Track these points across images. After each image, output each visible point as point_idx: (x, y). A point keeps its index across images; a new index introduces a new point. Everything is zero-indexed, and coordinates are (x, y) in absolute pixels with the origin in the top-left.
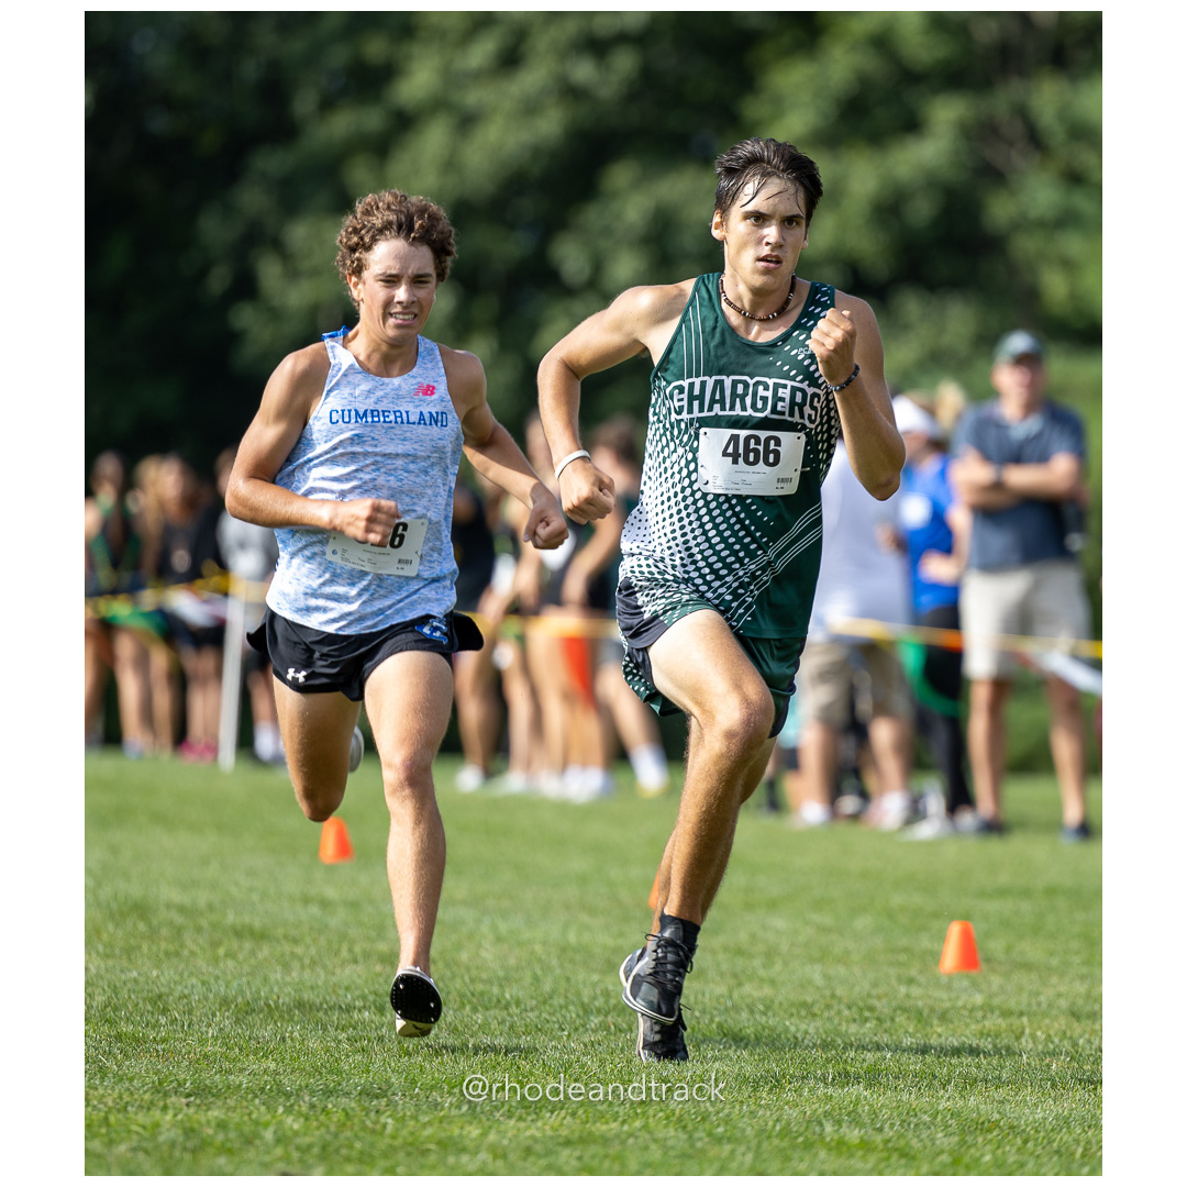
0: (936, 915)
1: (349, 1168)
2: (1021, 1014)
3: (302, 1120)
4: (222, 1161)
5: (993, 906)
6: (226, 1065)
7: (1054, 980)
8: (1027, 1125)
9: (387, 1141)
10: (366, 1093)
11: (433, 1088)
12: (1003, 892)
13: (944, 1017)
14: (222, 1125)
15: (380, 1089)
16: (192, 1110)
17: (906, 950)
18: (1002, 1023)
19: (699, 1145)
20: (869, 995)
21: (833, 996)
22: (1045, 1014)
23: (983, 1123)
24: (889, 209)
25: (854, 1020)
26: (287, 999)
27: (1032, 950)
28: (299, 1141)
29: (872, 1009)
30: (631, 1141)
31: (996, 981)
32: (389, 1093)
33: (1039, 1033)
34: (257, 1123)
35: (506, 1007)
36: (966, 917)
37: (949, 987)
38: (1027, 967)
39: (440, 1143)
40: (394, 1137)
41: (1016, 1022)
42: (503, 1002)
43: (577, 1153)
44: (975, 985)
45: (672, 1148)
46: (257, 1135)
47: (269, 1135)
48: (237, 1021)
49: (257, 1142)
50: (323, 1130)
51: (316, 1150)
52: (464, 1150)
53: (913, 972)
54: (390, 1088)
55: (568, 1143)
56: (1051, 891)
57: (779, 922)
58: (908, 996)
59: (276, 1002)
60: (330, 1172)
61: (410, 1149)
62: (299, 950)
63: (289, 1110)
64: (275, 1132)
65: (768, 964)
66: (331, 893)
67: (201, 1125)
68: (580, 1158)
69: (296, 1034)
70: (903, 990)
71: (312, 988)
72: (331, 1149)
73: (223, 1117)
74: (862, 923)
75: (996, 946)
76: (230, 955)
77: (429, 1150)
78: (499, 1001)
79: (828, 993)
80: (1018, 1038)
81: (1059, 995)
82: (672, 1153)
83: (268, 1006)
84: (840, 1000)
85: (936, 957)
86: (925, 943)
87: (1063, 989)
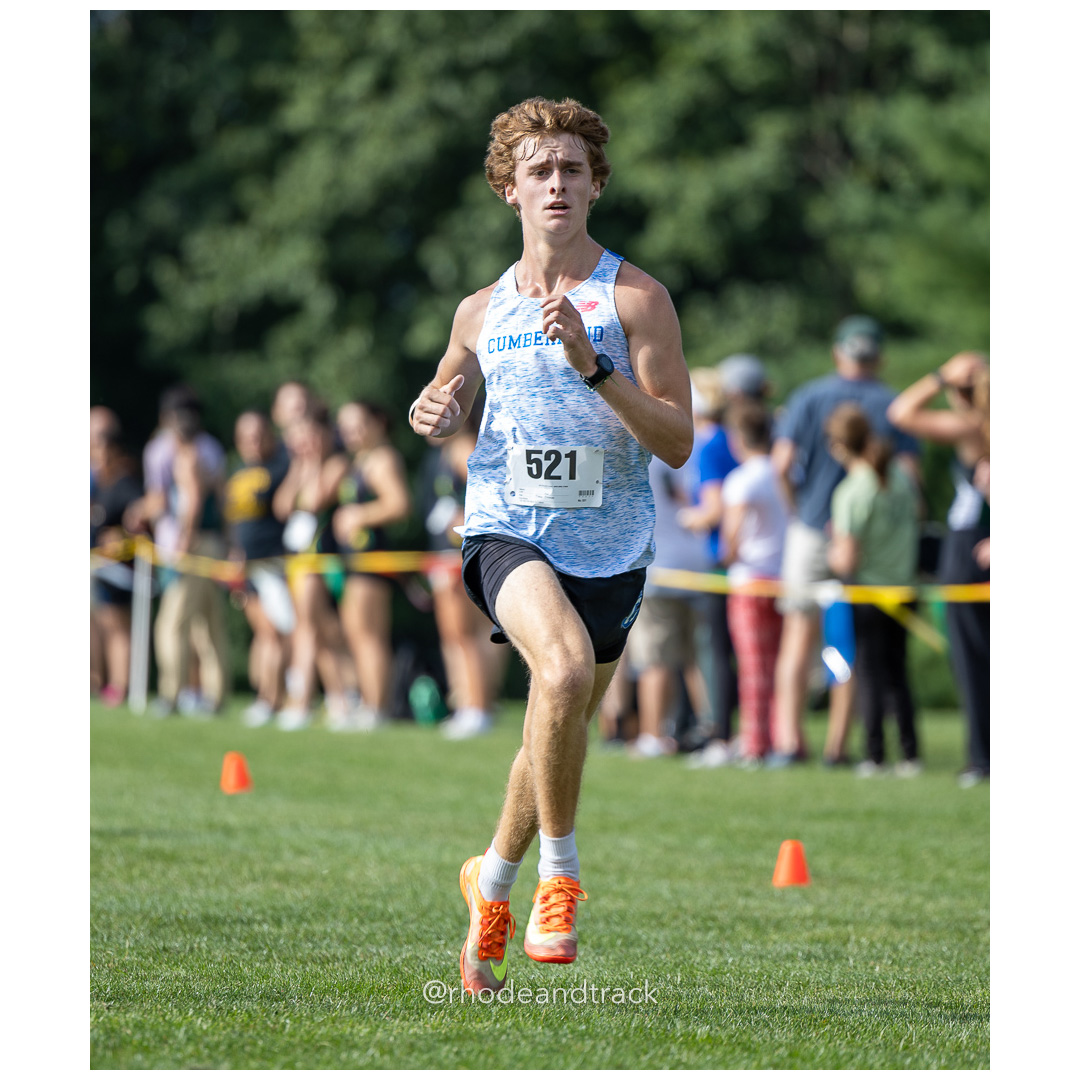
0: (769, 835)
1: (252, 1063)
2: (847, 923)
3: (210, 1021)
4: (139, 1057)
5: (820, 828)
6: (142, 972)
7: (875, 892)
8: (855, 1021)
9: (287, 1039)
10: (267, 996)
11: (325, 992)
12: (828, 815)
13: (778, 926)
14: (139, 1026)
15: (279, 992)
16: (112, 1013)
17: (744, 867)
18: (831, 931)
19: (564, 1040)
20: (711, 907)
21: (679, 908)
22: (868, 923)
23: (816, 1020)
24: (721, 213)
25: (698, 929)
26: (195, 914)
27: (855, 865)
28: (207, 1039)
29: (714, 919)
30: (504, 1037)
31: (824, 894)
32: (287, 997)
33: (863, 940)
34: (170, 1023)
35: (390, 919)
36: (796, 836)
37: (782, 899)
38: (852, 881)
39: (333, 1040)
40: (292, 1036)
41: (843, 930)
42: (387, 915)
43: (455, 1049)
44: (806, 897)
45: (540, 1044)
46: (170, 1035)
47: (181, 1034)
48: (152, 934)
49: (171, 1041)
50: (229, 1029)
51: (223, 1048)
52: (355, 1047)
53: (750, 886)
54: (288, 992)
55: (447, 1040)
56: (871, 814)
57: (630, 843)
58: (746, 907)
59: (185, 917)
60: (236, 1067)
61: (306, 1046)
62: (206, 870)
63: (199, 1012)
64: (186, 1032)
65: (621, 879)
66: (232, 819)
67: (121, 1027)
68: (457, 1053)
69: (203, 945)
70: (741, 902)
71: (217, 904)
72: (235, 1046)
73: (139, 1018)
74: (705, 842)
75: (823, 863)
76: (144, 875)
77: (324, 1047)
78: (383, 915)
79: (674, 905)
80: (845, 944)
81: (880, 906)
82: (541, 1048)
83: (177, 919)
84: (685, 911)
85: (769, 872)
86: (760, 860)
87: (883, 900)
